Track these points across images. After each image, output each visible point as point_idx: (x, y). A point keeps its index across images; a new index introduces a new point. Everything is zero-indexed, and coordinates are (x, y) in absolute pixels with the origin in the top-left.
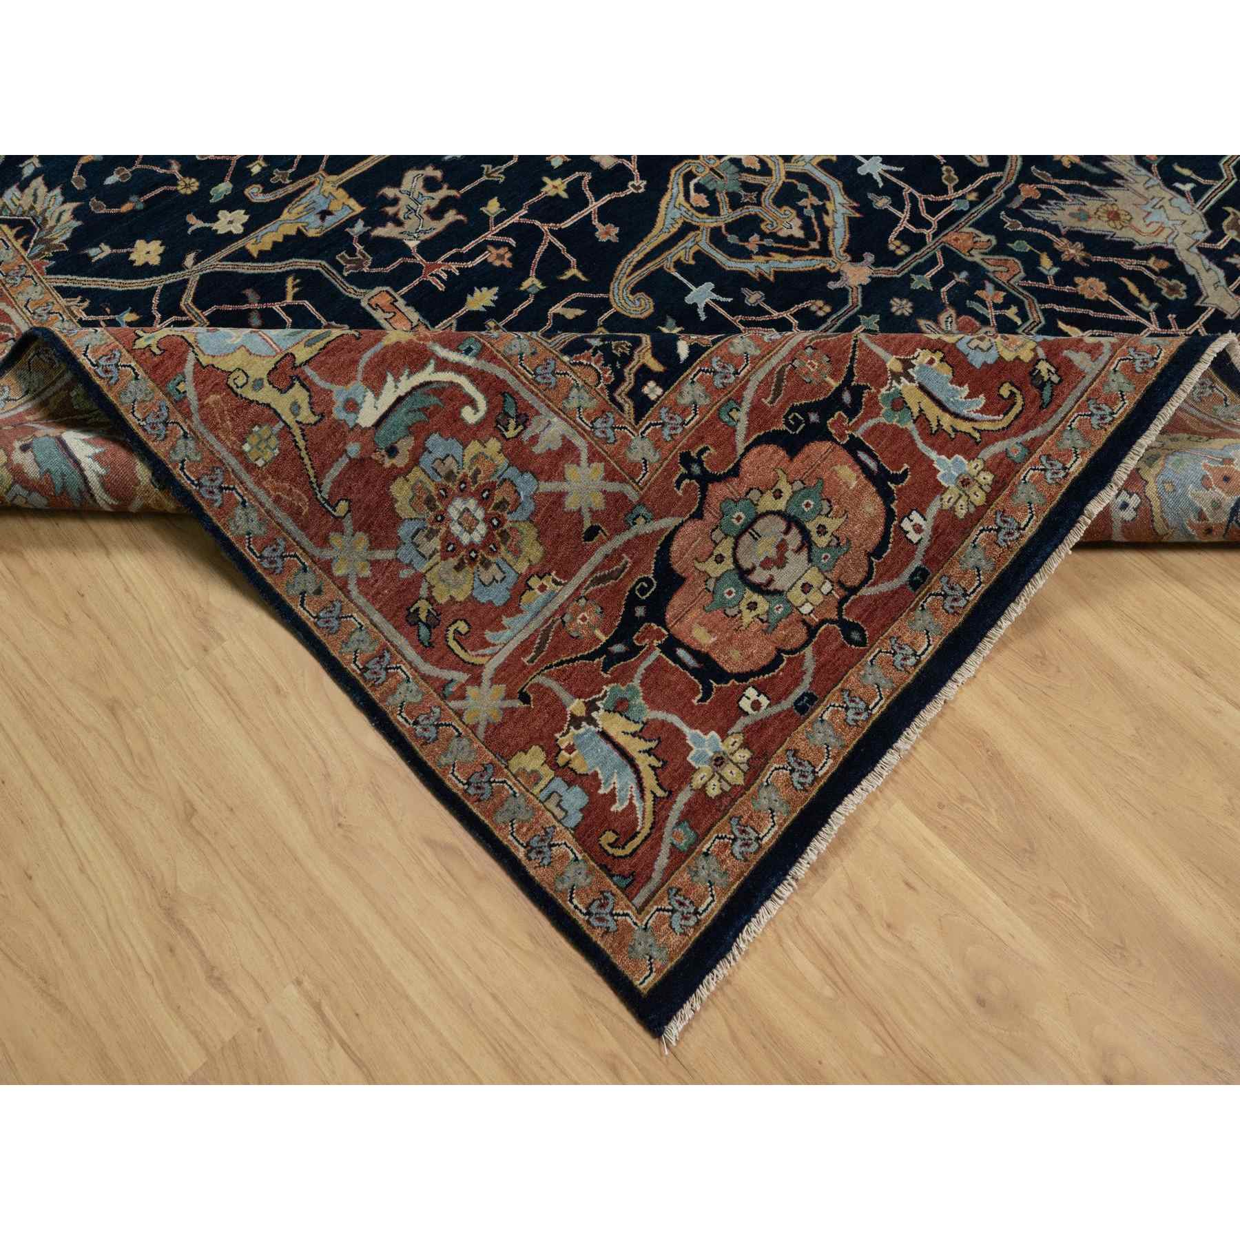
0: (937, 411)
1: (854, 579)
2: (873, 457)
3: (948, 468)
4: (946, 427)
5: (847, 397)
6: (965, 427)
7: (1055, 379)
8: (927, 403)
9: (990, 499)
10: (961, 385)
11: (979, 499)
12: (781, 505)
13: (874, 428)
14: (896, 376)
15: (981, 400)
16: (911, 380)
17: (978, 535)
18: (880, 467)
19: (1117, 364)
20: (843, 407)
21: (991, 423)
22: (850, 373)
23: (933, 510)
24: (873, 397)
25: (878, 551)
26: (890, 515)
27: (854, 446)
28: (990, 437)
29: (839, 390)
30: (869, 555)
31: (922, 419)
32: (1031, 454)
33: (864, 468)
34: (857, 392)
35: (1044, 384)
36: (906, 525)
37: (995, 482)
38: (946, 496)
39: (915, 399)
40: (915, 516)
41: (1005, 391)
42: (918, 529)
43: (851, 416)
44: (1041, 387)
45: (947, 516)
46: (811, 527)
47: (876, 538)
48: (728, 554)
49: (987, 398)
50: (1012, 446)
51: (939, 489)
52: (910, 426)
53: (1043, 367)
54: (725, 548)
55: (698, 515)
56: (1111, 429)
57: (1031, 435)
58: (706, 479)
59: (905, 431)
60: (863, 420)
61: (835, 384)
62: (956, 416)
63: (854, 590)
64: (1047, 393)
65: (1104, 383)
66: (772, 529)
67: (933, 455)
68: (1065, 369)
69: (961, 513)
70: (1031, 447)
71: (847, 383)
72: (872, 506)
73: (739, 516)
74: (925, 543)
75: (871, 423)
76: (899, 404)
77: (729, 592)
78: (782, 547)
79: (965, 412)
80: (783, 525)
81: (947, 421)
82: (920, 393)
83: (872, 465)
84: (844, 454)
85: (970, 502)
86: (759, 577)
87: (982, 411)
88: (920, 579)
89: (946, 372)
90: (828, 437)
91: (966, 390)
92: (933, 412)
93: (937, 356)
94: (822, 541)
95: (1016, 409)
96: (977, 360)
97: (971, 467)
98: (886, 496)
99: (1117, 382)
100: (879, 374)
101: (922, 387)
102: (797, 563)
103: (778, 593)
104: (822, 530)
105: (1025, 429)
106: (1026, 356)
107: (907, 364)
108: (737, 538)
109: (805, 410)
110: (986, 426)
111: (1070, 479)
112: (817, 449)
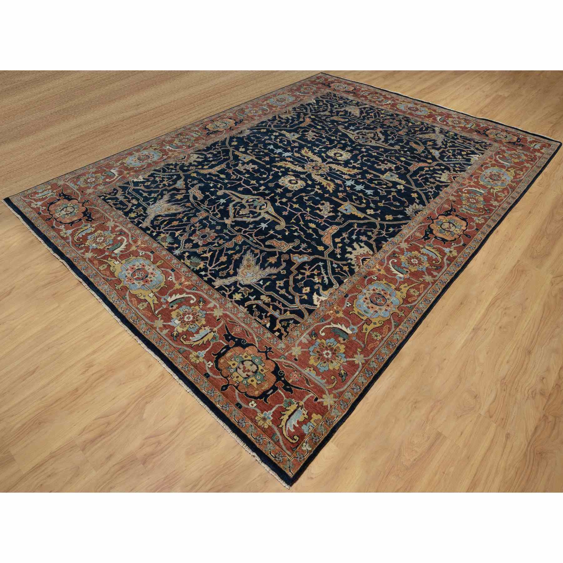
1: (58, 220)
3: (70, 232)
5: (90, 219)
6: (77, 234)
7: (80, 247)
8: (84, 229)
10: (85, 234)
11: (62, 235)
12: (75, 211)
13: (82, 223)
14: (91, 226)
16: (89, 228)
17: (56, 235)
18: (75, 223)
19: (78, 256)
21: (76, 238)
23: (63, 229)
24: (88, 222)
25: (61, 222)
26: (66, 224)
27: (80, 220)
28: (73, 237)
31: (81, 228)
33: (76, 221)
34: (91, 221)
37: (64, 237)
38: (65, 231)
39: (86, 228)
40: (64, 227)
41: (81, 240)
42: (61, 227)
43: (87, 220)
44: (80, 245)
45: (62, 231)
46: (69, 215)
47: (63, 222)
49: (81, 237)
50: (70, 240)
53: (83, 245)
54: (72, 205)
55: (78, 202)
57: (71, 243)
58: (84, 203)
59: (80, 226)
60: (85, 221)
63: (56, 220)
64: (78, 246)
67: (73, 230)
68: (82, 249)
69: (61, 233)
70: (68, 243)
71: (93, 219)
72: (69, 221)
73: (75, 207)
74: (59, 228)
76: (86, 226)
77: (64, 206)
78: (68, 211)
79: (80, 234)
80: (71, 211)
81: (79, 232)
84: (79, 218)
86: (65, 209)
87: (79, 237)
88: (53, 227)
89: (89, 232)
90: (84, 217)
92: (82, 230)
93: (92, 231)
94: (66, 216)
95: (77, 241)
96: (89, 237)
97: (68, 235)
98: (69, 223)
100: (93, 223)
102: (65, 213)
103: (61, 211)
106: (87, 243)
107: (93, 227)
108: (73, 207)
109: (90, 214)
112: (82, 215)
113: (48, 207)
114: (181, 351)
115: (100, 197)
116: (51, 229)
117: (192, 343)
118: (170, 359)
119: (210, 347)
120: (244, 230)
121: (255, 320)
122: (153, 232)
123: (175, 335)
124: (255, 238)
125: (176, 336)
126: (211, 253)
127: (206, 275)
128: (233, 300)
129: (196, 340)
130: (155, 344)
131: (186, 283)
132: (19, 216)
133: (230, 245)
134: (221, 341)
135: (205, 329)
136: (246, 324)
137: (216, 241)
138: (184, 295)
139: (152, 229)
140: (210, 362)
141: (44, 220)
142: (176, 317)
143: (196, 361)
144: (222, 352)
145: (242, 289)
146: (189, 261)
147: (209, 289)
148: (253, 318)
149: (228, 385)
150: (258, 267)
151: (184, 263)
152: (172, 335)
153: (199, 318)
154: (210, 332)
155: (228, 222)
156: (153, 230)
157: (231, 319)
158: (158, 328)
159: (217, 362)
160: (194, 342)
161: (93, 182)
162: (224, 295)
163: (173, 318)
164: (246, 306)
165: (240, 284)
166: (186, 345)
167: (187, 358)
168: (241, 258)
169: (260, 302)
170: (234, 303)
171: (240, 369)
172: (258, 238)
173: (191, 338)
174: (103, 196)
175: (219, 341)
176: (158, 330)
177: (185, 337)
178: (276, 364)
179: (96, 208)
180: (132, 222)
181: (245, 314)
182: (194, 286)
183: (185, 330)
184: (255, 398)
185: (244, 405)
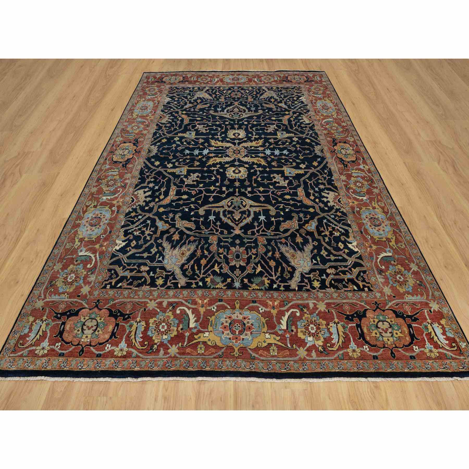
0: (134, 334)
1: (93, 344)
2: (117, 330)
3: (123, 345)
4: (131, 338)
5: (127, 316)
6: (134, 341)
7: (154, 350)
8: (134, 331)
9: (121, 357)
10: (142, 334)
11: (120, 355)
12: (99, 321)
13: (123, 326)
14: (136, 321)
15: (141, 340)
16: (137, 325)
17: (112, 360)
18: (116, 332)
19: (165, 360)
20: (124, 317)
21: (138, 345)
22: (132, 314)
23: (113, 348)
24: (129, 321)
25: (100, 344)
26: (107, 341)
27: (117, 325)
28: (134, 347)
29: (127, 314)
30: (99, 343)
31: (130, 332)
32: (135, 358)
33: (114, 330)
34: (129, 317)
35: (152, 349)
36: (108, 345)
37: (125, 355)
38: (117, 348)
39: (134, 328)
40: (110, 345)
41: (146, 343)
42: (108, 348)
43: (123, 320)
44: (151, 349)
45: (113, 351)
46: (98, 329)
47: (102, 342)
48: (86, 319)
49: (142, 341)
50: (135, 352)
51: (117, 346)
52: (128, 331)
53: (155, 346)
54: (87, 318)
55: (90, 309)
56: (150, 370)
57: (140, 355)
58: (97, 306)
59: (126, 331)
60: (124, 323)
61: (128, 313)
62: (135, 338)
63: (91, 345)
64: (150, 351)
65: (159, 361)
66: (94, 323)
67: (124, 340)
68: (158, 351)
69: (115, 354)
70: (137, 356)
71: (129, 314)
72: (107, 336)
73: (93, 316)
74: (106, 351)
75: (124, 324)
76: (131, 326)
77: (79, 325)
78: (92, 327)
79: (137, 339)
80: (96, 324)
81: (133, 337)
82: (135, 328)
83: (115, 331)
84: (114, 325)
85: (118, 354)
86: (85, 327)
87: (139, 342)
88: (99, 356)
89: (143, 329)
90: (116, 319)
91: (141, 335)
92: (133, 333)
93: (145, 326)
94: (97, 333)
95: (144, 348)
96: (149, 333)
97: (126, 349)
98: (111, 337)
99: (160, 363)
100: (134, 318)
101: (137, 328)
102: (91, 331)
103: (83, 333)
104: (98, 331)
105: (140, 353)
106: (156, 341)
107: (140, 322)
108: (90, 319)
109: (119, 311)
110: (136, 345)
111: (133, 369)
112: (113, 319)
113: (63, 340)
114: (341, 356)
115: (105, 287)
116: (99, 360)
117: (338, 345)
118: (344, 371)
119: (350, 336)
120: (255, 230)
121: (345, 291)
122: (197, 283)
123: (322, 350)
124: (269, 231)
125: (324, 351)
126: (259, 265)
127: (279, 286)
128: (317, 289)
129: (337, 340)
130: (321, 370)
131: (276, 303)
132: (39, 378)
133: (262, 250)
134: (350, 325)
135: (331, 326)
136: (345, 299)
137: (250, 254)
138: (287, 315)
139: (193, 281)
140: (364, 347)
141: (77, 357)
142: (305, 336)
143: (357, 355)
144: (360, 332)
145: (311, 276)
146: (254, 285)
147: (295, 295)
148: (343, 291)
149: (392, 350)
150: (299, 252)
151: (253, 289)
152: (321, 352)
153: (318, 322)
154: (337, 326)
155: (237, 231)
156: (196, 281)
157: (334, 304)
158: (306, 357)
159: (367, 342)
160: (338, 342)
161: (75, 278)
162: (308, 290)
163: (304, 339)
164: (329, 286)
165: (306, 274)
166: (338, 350)
167: (350, 358)
168: (281, 253)
169: (332, 276)
170: (321, 291)
171: (382, 333)
172: (271, 229)
173: (333, 342)
174: (106, 285)
175: (348, 327)
176: (308, 358)
177: (329, 345)
178: (391, 310)
179: (116, 301)
180: (169, 288)
181: (336, 292)
182: (283, 301)
183: (322, 339)
184: (411, 343)
185: (414, 354)
